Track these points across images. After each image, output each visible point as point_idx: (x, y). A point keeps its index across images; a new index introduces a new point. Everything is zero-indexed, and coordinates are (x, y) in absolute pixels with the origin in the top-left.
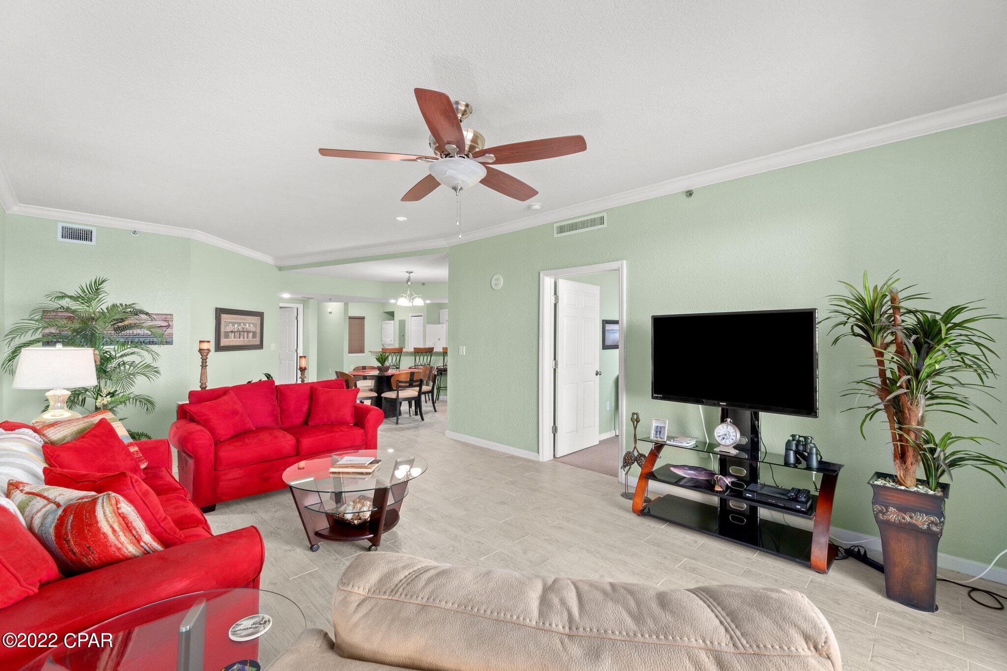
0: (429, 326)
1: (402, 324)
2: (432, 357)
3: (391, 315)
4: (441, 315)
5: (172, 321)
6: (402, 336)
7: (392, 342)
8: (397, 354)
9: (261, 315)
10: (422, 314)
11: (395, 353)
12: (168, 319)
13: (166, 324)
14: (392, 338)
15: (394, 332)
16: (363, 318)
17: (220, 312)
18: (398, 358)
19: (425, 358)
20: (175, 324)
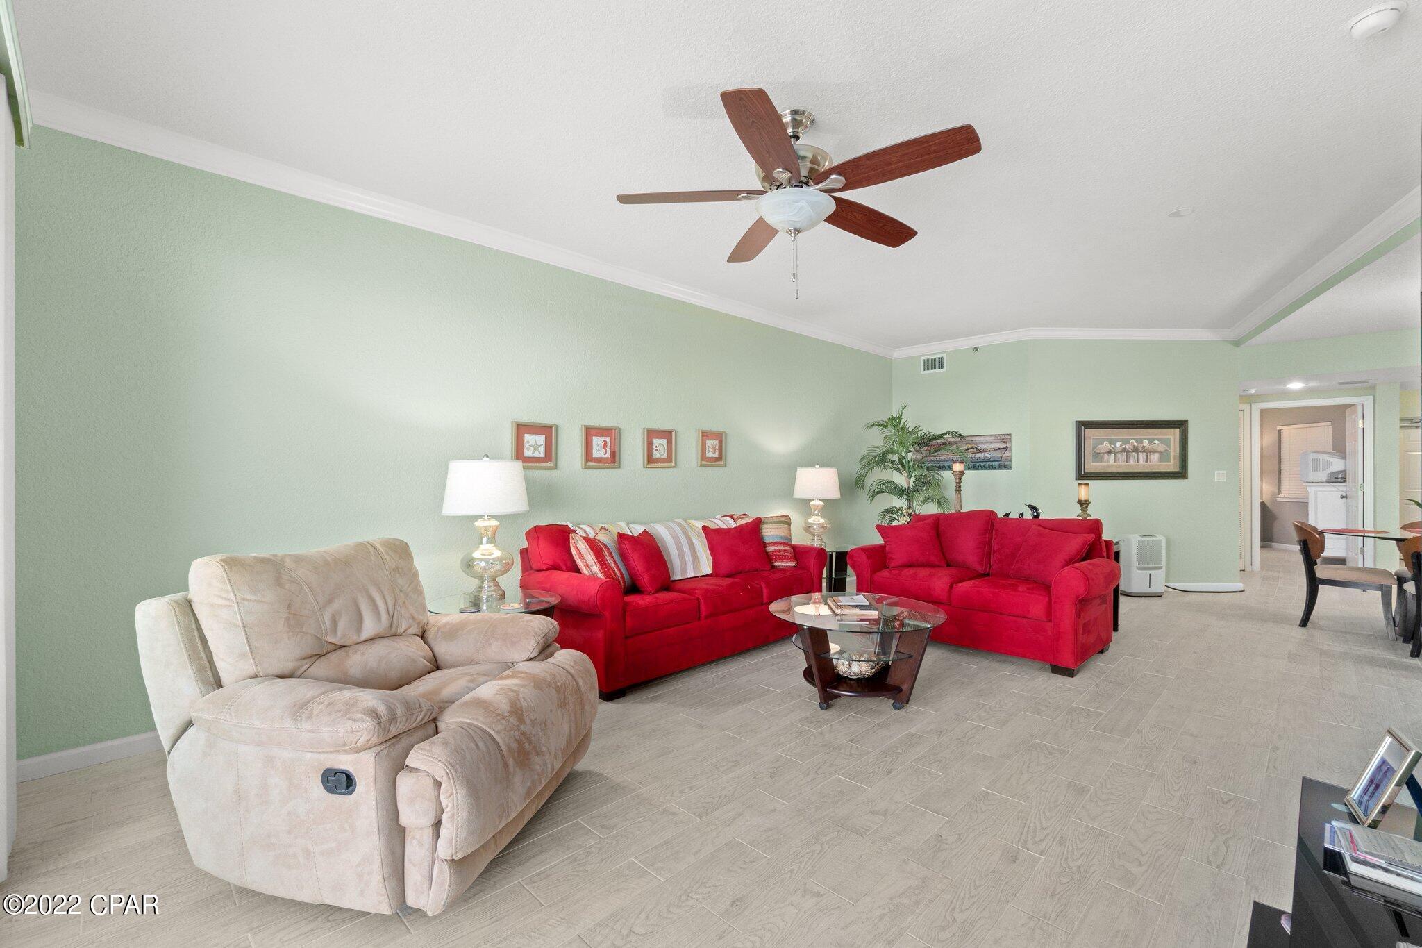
5: (1011, 442)
9: (1182, 425)
12: (1005, 440)
13: (1004, 446)
17: (1083, 426)
20: (1014, 446)
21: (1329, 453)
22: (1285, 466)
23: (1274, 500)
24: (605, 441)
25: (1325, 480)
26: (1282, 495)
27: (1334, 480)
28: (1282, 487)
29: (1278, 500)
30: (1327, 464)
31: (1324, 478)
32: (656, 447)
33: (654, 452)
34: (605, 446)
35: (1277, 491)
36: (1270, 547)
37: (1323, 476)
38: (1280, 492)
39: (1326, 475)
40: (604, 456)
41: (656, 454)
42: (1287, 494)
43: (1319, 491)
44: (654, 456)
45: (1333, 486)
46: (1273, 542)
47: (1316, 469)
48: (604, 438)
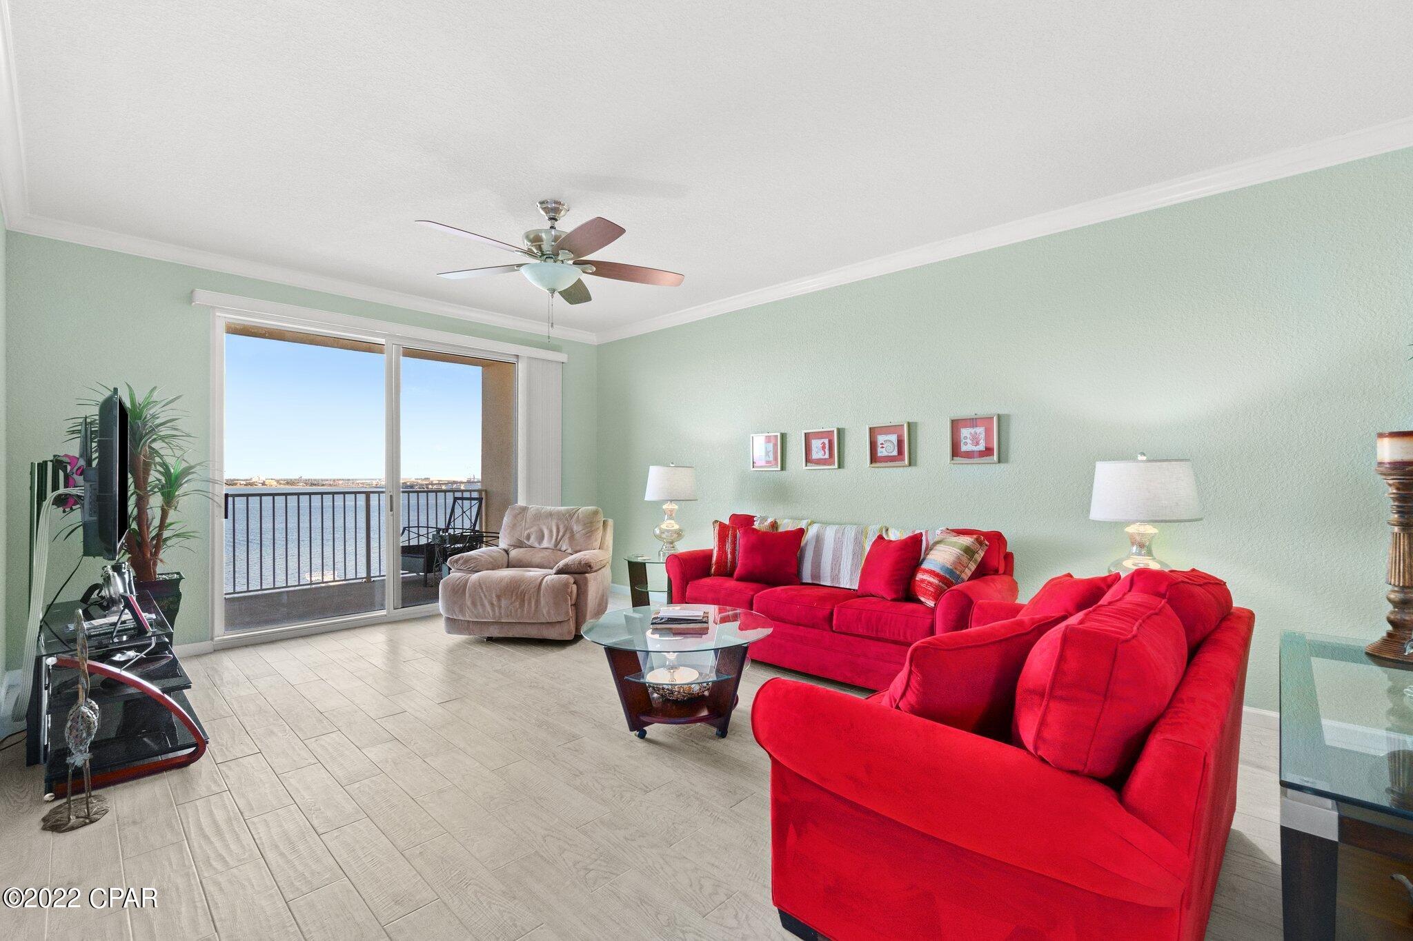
24: (824, 443)
32: (882, 444)
33: (879, 450)
34: (824, 448)
40: (824, 457)
41: (881, 452)
44: (879, 454)
48: (822, 440)
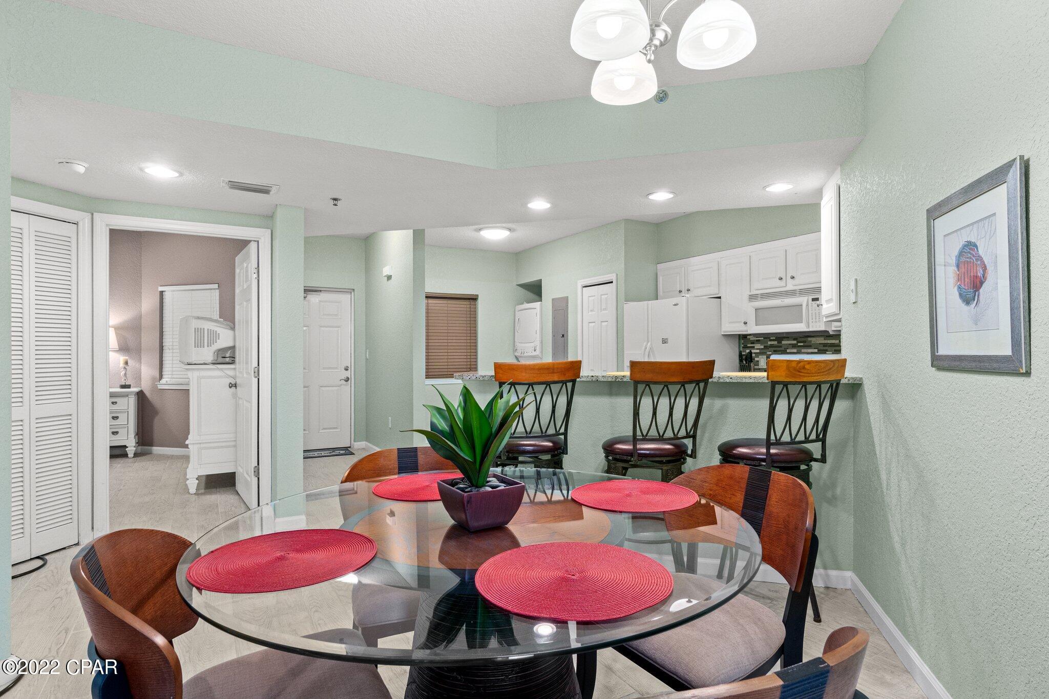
0: (631, 308)
1: (561, 309)
2: (706, 401)
3: (535, 290)
4: (660, 279)
6: (561, 336)
7: (538, 353)
8: (555, 388)
10: (612, 277)
11: (548, 384)
14: (538, 343)
15: (542, 329)
16: (473, 299)
18: (562, 401)
19: (680, 403)
21: (216, 321)
22: (167, 342)
23: (154, 388)
25: (210, 361)
26: (163, 381)
27: (221, 360)
28: (164, 370)
29: (160, 387)
30: (214, 337)
31: (210, 358)
35: (158, 376)
36: (148, 453)
37: (207, 354)
38: (161, 377)
39: (211, 354)
42: (167, 381)
43: (204, 377)
45: (222, 369)
46: (151, 445)
47: (199, 344)
